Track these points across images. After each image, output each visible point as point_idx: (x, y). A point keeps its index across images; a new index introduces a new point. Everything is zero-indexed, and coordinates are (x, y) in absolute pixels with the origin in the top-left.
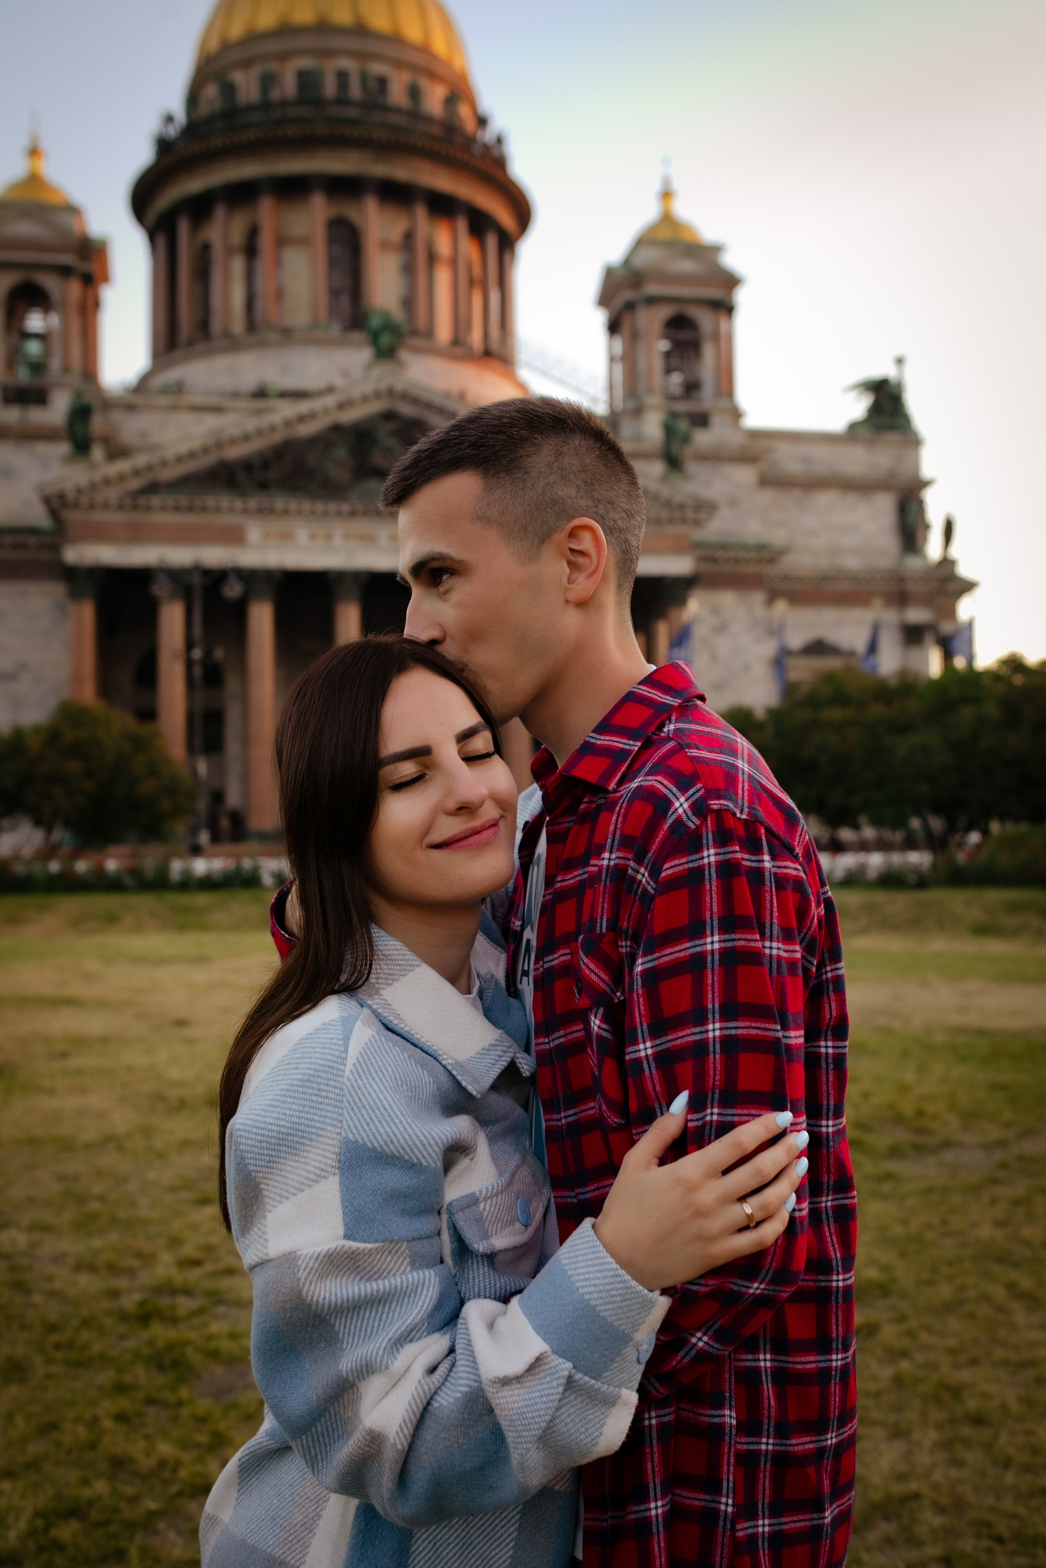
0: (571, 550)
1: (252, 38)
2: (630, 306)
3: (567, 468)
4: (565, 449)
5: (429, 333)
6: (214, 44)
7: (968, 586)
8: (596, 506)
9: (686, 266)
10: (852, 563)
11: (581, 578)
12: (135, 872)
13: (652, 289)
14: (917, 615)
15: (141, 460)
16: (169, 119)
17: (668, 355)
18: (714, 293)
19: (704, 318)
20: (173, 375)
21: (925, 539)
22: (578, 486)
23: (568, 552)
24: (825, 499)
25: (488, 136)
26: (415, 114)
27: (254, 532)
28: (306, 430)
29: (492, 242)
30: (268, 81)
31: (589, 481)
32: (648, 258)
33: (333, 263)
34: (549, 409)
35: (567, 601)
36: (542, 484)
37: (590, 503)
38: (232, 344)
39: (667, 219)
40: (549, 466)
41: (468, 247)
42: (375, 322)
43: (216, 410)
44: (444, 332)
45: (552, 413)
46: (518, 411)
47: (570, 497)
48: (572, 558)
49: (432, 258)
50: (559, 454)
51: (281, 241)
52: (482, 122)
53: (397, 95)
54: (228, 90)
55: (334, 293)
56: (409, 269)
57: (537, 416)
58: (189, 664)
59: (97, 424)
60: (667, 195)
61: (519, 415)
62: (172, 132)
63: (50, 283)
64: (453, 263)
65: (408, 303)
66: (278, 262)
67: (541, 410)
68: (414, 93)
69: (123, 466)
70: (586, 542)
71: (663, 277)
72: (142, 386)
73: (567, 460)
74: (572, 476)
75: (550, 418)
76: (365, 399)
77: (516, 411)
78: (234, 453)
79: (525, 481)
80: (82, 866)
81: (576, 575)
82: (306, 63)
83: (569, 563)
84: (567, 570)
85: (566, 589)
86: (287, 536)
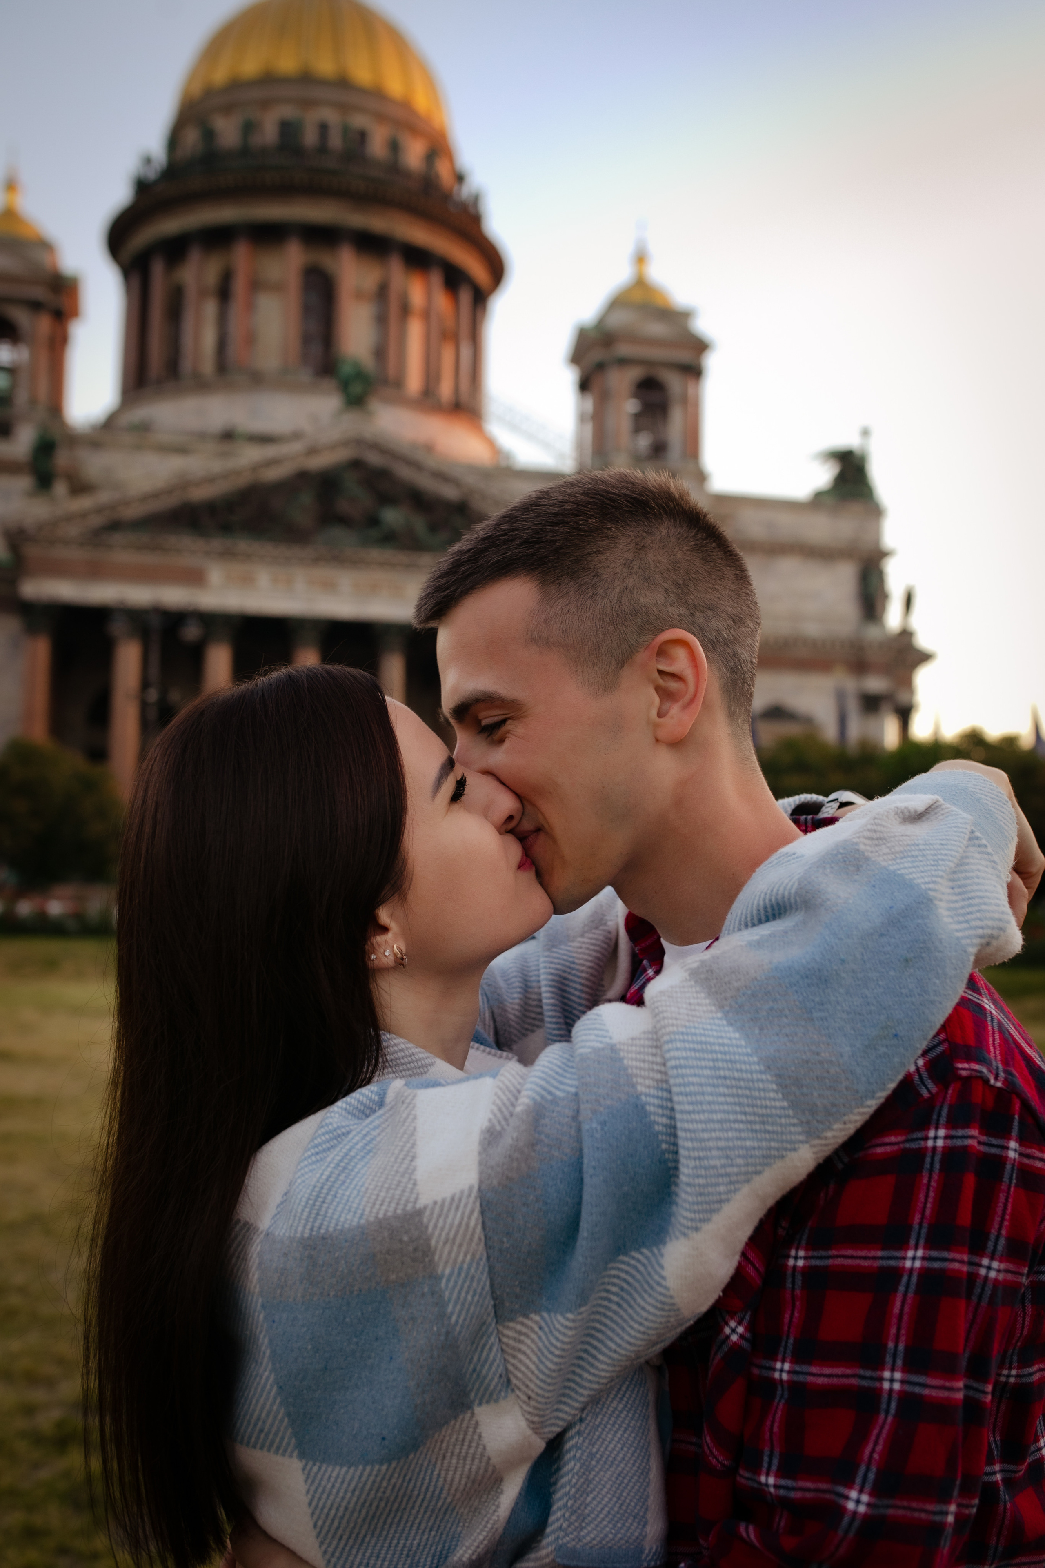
0: (660, 672)
1: (236, 85)
2: (600, 367)
3: (652, 566)
4: (648, 541)
5: (399, 383)
6: (197, 89)
7: (924, 657)
8: (692, 615)
9: (657, 329)
10: (812, 630)
11: (675, 710)
12: (79, 917)
13: (624, 350)
14: (875, 684)
15: (104, 497)
16: (148, 161)
17: (637, 416)
18: (683, 356)
19: (674, 382)
20: (142, 412)
21: (883, 608)
22: (666, 590)
23: (657, 675)
24: (788, 565)
25: (466, 192)
26: (394, 167)
27: (216, 574)
28: (273, 474)
29: (465, 297)
30: (249, 128)
31: (681, 582)
32: (621, 319)
33: (306, 310)
34: (626, 488)
35: (657, 740)
36: (617, 590)
37: (683, 611)
38: (201, 386)
39: (640, 284)
40: (627, 564)
41: (441, 301)
42: (346, 369)
43: (181, 450)
44: (414, 382)
45: (629, 493)
46: (586, 494)
47: (656, 605)
48: (661, 682)
49: (405, 310)
50: (640, 549)
51: (256, 285)
52: (460, 178)
53: (377, 147)
54: (209, 135)
55: (306, 340)
56: (382, 320)
57: (610, 499)
58: (144, 706)
59: (62, 459)
60: (641, 258)
61: (587, 499)
62: (152, 174)
63: (21, 317)
64: (426, 315)
65: (380, 353)
66: (250, 307)
67: (615, 491)
68: (394, 146)
69: (84, 503)
70: (680, 662)
71: (634, 338)
72: (110, 424)
73: (650, 556)
74: (658, 576)
75: (628, 501)
76: (333, 447)
77: (583, 494)
78: (200, 494)
79: (594, 586)
80: (25, 908)
81: (667, 705)
82: (287, 112)
83: (658, 689)
84: (657, 700)
85: (656, 726)
86: (248, 581)
